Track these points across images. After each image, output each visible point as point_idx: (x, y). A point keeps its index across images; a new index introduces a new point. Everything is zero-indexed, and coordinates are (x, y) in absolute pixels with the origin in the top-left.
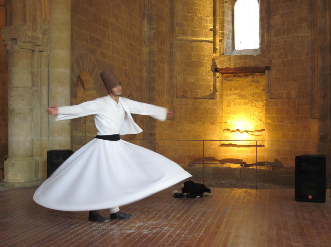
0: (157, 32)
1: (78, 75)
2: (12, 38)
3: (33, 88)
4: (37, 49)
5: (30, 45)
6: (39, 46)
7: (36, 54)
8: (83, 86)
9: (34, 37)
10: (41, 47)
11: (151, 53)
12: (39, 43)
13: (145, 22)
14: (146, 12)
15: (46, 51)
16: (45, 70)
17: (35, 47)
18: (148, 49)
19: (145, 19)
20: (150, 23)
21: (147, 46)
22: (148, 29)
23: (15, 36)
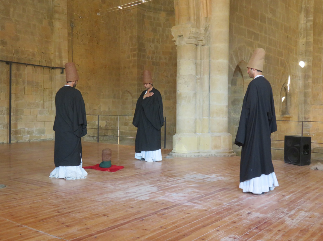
0: (314, 24)
1: (237, 65)
2: (180, 35)
3: (197, 76)
4: (200, 43)
5: (194, 40)
6: (202, 40)
7: (199, 47)
8: (242, 75)
9: (198, 33)
10: (203, 41)
11: (307, 44)
12: (202, 38)
13: (302, 15)
14: (303, 6)
15: (207, 45)
16: (206, 61)
17: (199, 42)
18: (304, 40)
19: (303, 12)
20: (307, 16)
21: (304, 38)
22: (305, 21)
23: (182, 33)
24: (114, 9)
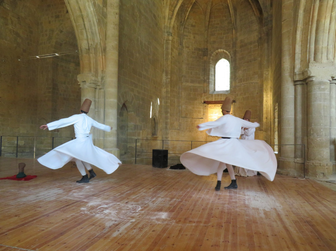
0: (171, 80)
1: (123, 103)
2: (83, 81)
3: (96, 110)
4: (98, 87)
5: (94, 85)
6: (99, 86)
7: (97, 90)
8: (127, 109)
9: (96, 80)
10: (100, 86)
11: (167, 92)
12: (99, 84)
13: (164, 75)
14: (164, 69)
15: (103, 89)
16: (102, 100)
17: (97, 86)
18: (165, 90)
19: (164, 73)
20: (167, 75)
21: (165, 88)
22: (166, 78)
23: (85, 80)
24: (34, 57)
